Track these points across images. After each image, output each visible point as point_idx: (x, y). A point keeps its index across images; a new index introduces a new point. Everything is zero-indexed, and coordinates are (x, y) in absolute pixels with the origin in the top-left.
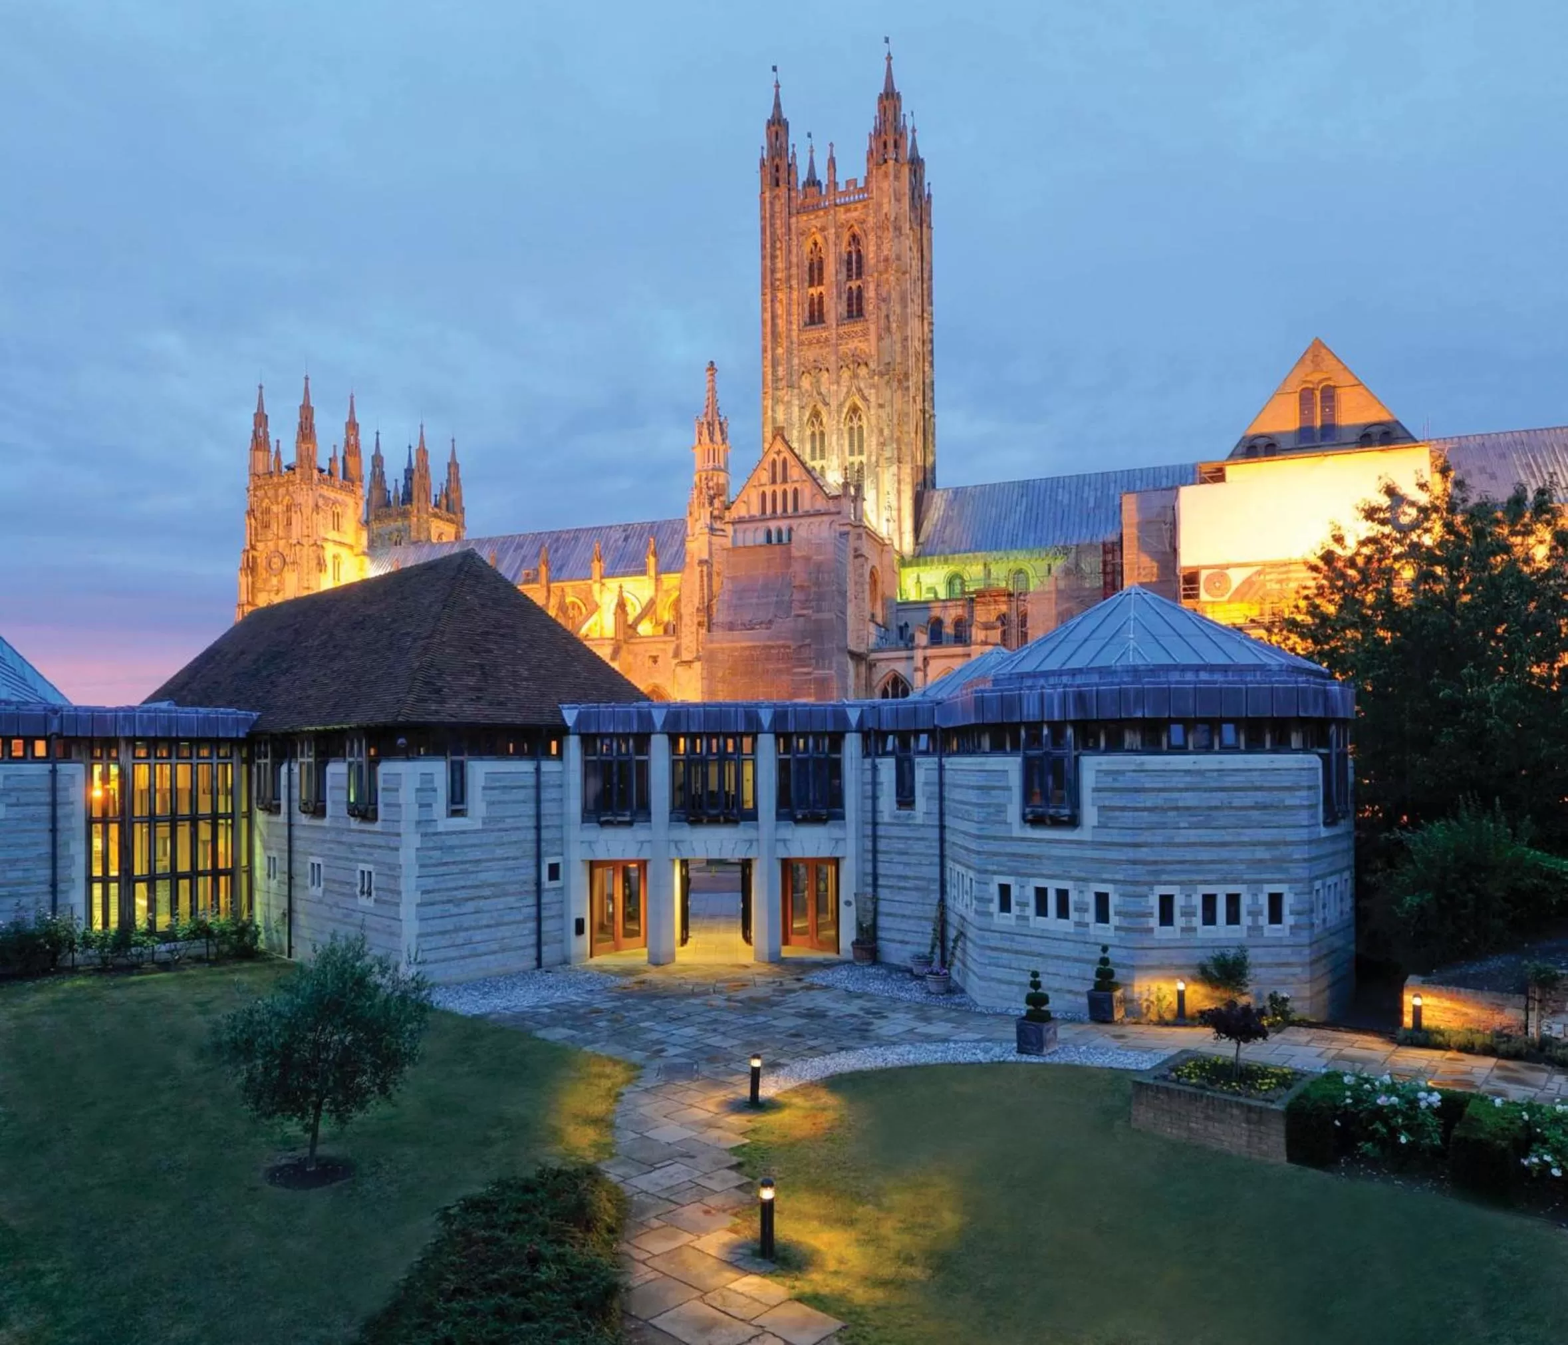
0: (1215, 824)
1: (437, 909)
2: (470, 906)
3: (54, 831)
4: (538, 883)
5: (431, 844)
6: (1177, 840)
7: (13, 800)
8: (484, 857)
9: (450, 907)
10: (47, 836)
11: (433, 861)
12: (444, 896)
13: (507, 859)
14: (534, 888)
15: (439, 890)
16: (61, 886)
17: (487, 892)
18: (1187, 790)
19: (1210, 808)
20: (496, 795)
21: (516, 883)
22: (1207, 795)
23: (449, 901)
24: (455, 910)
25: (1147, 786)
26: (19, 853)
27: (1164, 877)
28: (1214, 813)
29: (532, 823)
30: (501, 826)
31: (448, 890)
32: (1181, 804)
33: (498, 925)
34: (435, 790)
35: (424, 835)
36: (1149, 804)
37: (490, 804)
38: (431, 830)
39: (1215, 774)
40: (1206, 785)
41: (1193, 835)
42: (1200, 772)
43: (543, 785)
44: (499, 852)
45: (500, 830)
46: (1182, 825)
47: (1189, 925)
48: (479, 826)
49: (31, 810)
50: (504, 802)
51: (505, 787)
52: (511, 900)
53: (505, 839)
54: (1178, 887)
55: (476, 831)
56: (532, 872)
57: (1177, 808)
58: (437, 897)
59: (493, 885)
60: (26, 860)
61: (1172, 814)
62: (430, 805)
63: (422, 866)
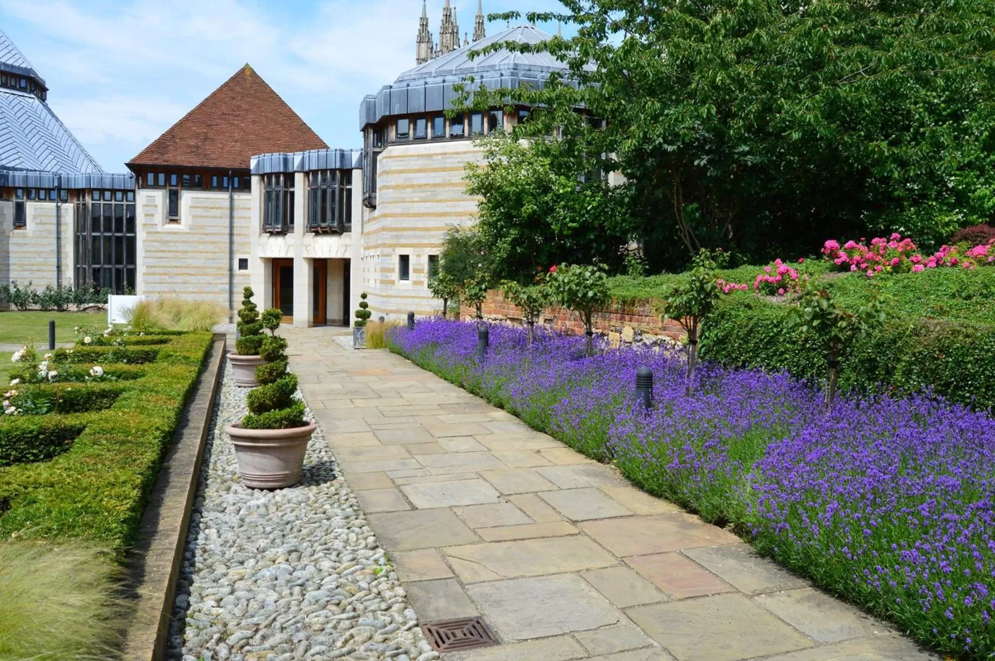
0: (440, 197)
1: (157, 278)
2: (180, 279)
3: (59, 238)
4: (231, 269)
5: (152, 238)
6: (412, 211)
7: (39, 221)
8: (190, 249)
9: (166, 277)
10: (55, 241)
11: (154, 249)
12: (162, 270)
13: (207, 252)
14: (228, 273)
15: (159, 267)
16: (63, 268)
17: (193, 271)
18: (419, 171)
19: (434, 185)
20: (200, 212)
21: (214, 268)
22: (433, 174)
23: (165, 274)
24: (170, 280)
25: (393, 168)
26: (42, 249)
27: (403, 241)
28: (439, 189)
29: (228, 231)
30: (202, 231)
31: (164, 267)
32: (415, 183)
33: (200, 293)
34: (156, 206)
35: (148, 233)
36: (393, 183)
37: (195, 217)
38: (153, 230)
39: (440, 157)
40: (433, 166)
41: (422, 207)
42: (429, 156)
43: (235, 207)
44: (201, 247)
45: (202, 234)
46: (415, 199)
47: (418, 279)
48: (187, 230)
49: (48, 227)
50: (206, 217)
51: (206, 207)
52: (210, 279)
53: (206, 240)
54: (412, 249)
55: (185, 233)
56: (227, 262)
57: (412, 186)
58: (157, 270)
59: (197, 267)
60: (45, 252)
61: (409, 190)
62: (152, 215)
63: (146, 251)
